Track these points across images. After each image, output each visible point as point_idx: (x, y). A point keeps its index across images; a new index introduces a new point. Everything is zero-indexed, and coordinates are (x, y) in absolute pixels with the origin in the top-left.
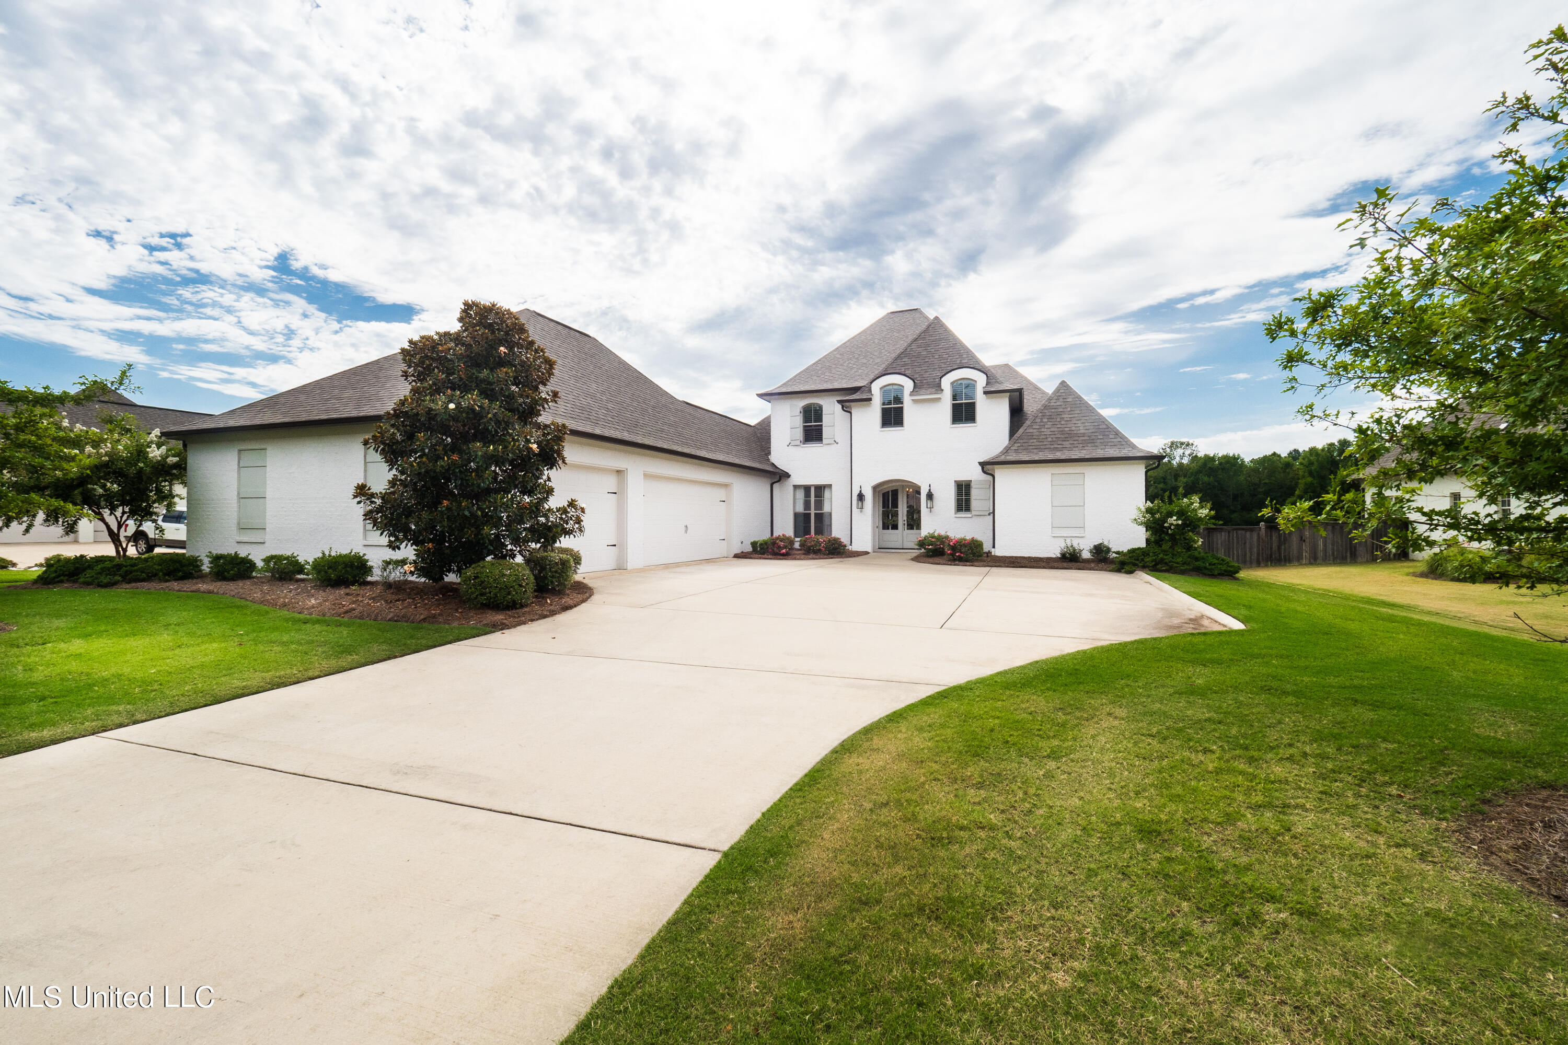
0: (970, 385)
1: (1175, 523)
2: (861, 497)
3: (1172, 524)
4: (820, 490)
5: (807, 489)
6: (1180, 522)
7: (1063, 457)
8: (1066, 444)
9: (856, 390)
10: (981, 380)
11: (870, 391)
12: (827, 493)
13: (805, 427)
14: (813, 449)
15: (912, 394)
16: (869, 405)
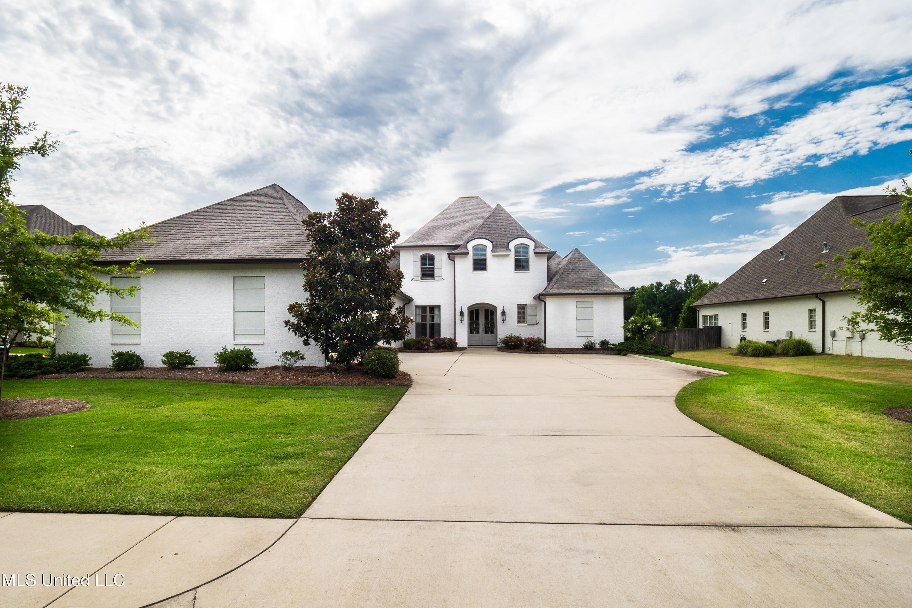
0: (526, 247)
1: (647, 328)
2: (462, 314)
3: (646, 329)
4: (433, 309)
5: (424, 308)
6: (650, 328)
7: (583, 292)
8: (583, 285)
9: (456, 247)
10: (532, 245)
11: (466, 248)
12: (436, 312)
13: (422, 268)
14: (428, 283)
15: (493, 251)
16: (466, 257)
